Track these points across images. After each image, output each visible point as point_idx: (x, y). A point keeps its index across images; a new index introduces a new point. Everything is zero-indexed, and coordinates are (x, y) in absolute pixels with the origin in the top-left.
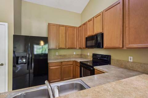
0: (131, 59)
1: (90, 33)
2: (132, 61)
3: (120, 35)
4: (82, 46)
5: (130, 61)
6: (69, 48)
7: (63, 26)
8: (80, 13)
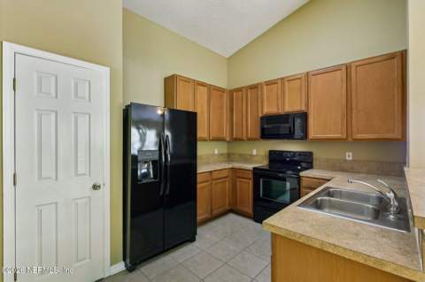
0: (349, 156)
1: (270, 109)
2: (351, 158)
3: (342, 120)
4: (247, 134)
5: (347, 158)
6: (213, 140)
7: (203, 84)
8: (227, 57)
